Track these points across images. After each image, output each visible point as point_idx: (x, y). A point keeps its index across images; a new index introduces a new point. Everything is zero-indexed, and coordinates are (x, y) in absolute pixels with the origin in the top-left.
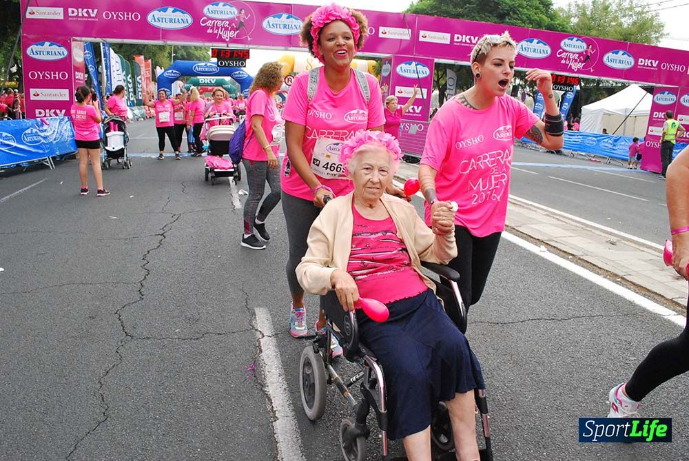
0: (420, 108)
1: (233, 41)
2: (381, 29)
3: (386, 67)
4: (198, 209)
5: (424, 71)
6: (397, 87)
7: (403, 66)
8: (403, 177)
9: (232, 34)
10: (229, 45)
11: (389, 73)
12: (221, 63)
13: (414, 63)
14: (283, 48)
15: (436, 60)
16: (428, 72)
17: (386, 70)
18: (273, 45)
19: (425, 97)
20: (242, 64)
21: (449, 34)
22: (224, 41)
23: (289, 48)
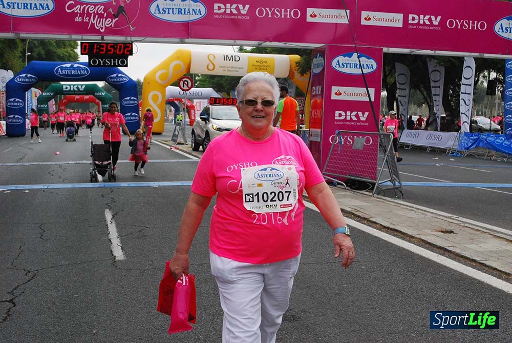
0: (366, 114)
1: (109, 31)
2: (310, 11)
3: (318, 60)
4: (63, 262)
5: (370, 65)
6: (333, 88)
7: (341, 59)
8: (349, 209)
9: (109, 23)
10: (105, 38)
11: (321, 68)
12: (94, 62)
13: (355, 55)
14: (177, 40)
15: (385, 50)
16: (375, 66)
17: (318, 66)
18: (164, 37)
19: (373, 100)
20: (123, 62)
21: (402, 15)
22: (97, 32)
23: (187, 40)
